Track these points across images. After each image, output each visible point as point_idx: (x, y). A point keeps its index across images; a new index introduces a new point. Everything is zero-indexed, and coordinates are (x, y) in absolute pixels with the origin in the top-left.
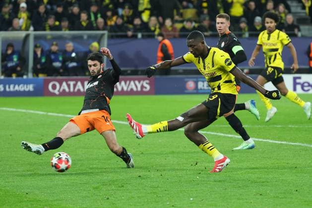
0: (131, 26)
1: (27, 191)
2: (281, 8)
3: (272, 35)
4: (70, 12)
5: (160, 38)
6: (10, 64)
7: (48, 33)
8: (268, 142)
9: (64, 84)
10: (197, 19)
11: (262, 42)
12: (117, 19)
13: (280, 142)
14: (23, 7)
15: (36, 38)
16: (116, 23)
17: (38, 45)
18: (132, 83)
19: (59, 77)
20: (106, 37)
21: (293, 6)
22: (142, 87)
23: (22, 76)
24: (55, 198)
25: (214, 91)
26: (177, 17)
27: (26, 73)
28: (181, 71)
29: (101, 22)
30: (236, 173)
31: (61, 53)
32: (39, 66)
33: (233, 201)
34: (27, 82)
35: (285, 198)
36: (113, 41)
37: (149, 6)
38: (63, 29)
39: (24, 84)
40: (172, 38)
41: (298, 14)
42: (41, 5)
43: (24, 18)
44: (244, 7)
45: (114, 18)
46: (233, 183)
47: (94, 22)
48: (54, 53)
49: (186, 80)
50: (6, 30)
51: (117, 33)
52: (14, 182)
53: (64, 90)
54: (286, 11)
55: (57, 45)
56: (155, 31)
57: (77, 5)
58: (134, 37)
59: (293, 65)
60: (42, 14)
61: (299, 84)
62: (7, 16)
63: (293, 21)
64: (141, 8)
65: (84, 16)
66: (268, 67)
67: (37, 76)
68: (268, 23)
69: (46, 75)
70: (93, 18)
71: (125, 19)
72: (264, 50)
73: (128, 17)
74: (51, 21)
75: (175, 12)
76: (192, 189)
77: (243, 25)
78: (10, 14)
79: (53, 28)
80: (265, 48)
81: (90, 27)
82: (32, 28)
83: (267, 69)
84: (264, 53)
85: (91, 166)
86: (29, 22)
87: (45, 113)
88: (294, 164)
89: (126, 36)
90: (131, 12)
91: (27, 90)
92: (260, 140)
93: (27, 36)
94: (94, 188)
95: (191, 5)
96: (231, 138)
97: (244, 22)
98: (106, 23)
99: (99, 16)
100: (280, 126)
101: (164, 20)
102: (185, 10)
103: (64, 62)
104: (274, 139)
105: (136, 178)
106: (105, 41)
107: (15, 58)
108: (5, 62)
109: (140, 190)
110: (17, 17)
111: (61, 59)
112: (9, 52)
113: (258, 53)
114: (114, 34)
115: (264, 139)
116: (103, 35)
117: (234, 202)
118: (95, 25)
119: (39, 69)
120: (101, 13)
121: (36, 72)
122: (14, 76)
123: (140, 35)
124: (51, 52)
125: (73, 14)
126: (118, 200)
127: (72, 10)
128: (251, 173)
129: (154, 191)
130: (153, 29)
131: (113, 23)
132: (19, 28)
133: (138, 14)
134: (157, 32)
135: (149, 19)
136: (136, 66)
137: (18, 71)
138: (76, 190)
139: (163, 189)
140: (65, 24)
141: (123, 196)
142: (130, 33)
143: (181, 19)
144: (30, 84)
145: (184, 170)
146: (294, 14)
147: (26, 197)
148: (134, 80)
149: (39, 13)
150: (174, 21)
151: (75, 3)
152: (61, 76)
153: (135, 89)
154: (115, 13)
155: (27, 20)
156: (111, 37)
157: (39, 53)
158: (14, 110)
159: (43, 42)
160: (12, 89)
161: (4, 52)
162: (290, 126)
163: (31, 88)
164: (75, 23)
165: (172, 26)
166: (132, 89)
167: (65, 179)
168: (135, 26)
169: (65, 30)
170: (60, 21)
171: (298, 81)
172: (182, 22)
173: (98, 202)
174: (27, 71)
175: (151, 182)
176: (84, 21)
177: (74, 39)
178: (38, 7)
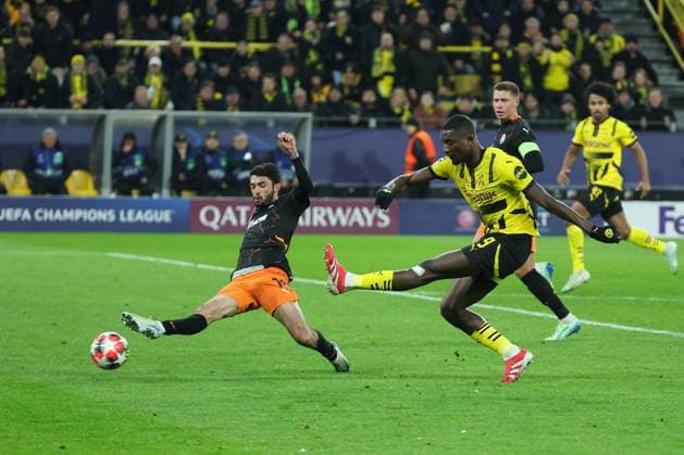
0: (356, 105)
1: (155, 410)
2: (640, 76)
3: (601, 126)
4: (243, 75)
5: (411, 129)
6: (128, 172)
7: (200, 114)
8: (609, 327)
9: (229, 210)
10: (481, 94)
11: (582, 138)
12: (331, 90)
13: (632, 329)
14: (155, 66)
15: (179, 123)
16: (328, 98)
17: (182, 136)
18: (357, 211)
19: (220, 198)
20: (309, 125)
21: (663, 74)
22: (376, 219)
23: (150, 193)
24: (208, 425)
25: (492, 231)
26: (443, 90)
27: (157, 189)
28: (448, 191)
29: (301, 97)
30: (547, 384)
31: (225, 153)
32: (182, 177)
33: (542, 436)
34: (159, 206)
35: (640, 433)
36: (322, 133)
37: (392, 69)
38: (230, 108)
39: (153, 209)
40: (433, 128)
41: (671, 89)
42: (188, 62)
43: (155, 86)
44: (570, 73)
45: (326, 89)
46: (541, 402)
47: (288, 96)
48: (211, 152)
49: (459, 208)
50: (122, 107)
51: (331, 117)
52: (130, 392)
53: (229, 222)
54: (649, 83)
55: (216, 137)
56: (401, 114)
57: (255, 63)
58: (363, 124)
59: (641, 184)
60: (190, 80)
61: (671, 219)
62: (124, 82)
63: (662, 103)
64: (376, 72)
65: (269, 83)
66: (592, 186)
67: (179, 195)
68: (594, 103)
69: (195, 193)
70: (285, 88)
71: (347, 91)
72: (586, 156)
73: (351, 88)
74: (207, 92)
75: (440, 80)
76: (466, 413)
77: (567, 108)
78: (130, 78)
79: (210, 105)
80: (587, 151)
81: (280, 104)
82: (170, 105)
83: (590, 191)
84: (586, 160)
85: (277, 366)
86: (166, 93)
87: (192, 265)
88: (659, 370)
89: (347, 124)
90: (358, 79)
91: (159, 220)
92: (595, 323)
93: (162, 120)
94: (282, 408)
95: (470, 68)
96: (541, 318)
97: (569, 101)
98: (309, 99)
99: (297, 84)
100: (633, 298)
101: (420, 94)
102: (459, 77)
103: (229, 169)
104: (620, 322)
105: (361, 390)
106: (308, 132)
107: (138, 161)
108: (119, 168)
109: (367, 412)
110: (142, 83)
111: (223, 163)
112: (127, 148)
113: (574, 159)
114: (324, 118)
115: (602, 321)
116: (303, 121)
117: (544, 439)
118: (289, 101)
119: (182, 183)
120: (301, 80)
121: (177, 187)
122: (135, 195)
123: (373, 123)
124: (205, 150)
125: (248, 79)
126: (326, 431)
127: (246, 72)
128: (578, 385)
129: (394, 415)
130: (397, 110)
131: (323, 98)
132: (146, 104)
133: (371, 83)
134: (405, 118)
135: (392, 91)
136: (366, 181)
137: (143, 185)
138: (247, 411)
139: (410, 411)
140: (234, 98)
141: (336, 424)
142: (355, 118)
143: (450, 94)
144: (165, 209)
145: (451, 377)
146: (665, 89)
147: (153, 422)
148: (361, 206)
149: (184, 77)
150: (437, 98)
151: (252, 60)
152: (224, 195)
153: (362, 223)
154: (328, 80)
155: (161, 90)
156: (318, 125)
157: (183, 152)
158: (134, 257)
159: (191, 131)
160: (130, 217)
161: (118, 148)
162: (652, 299)
163: (166, 216)
164: (251, 97)
165: (434, 106)
166: (356, 224)
167: (225, 389)
168: (364, 105)
169: (233, 110)
170: (224, 93)
171: (669, 214)
172: (453, 99)
173: (288, 433)
174: (160, 186)
175: (388, 398)
176: (268, 92)
177: (249, 126)
178: (182, 65)
